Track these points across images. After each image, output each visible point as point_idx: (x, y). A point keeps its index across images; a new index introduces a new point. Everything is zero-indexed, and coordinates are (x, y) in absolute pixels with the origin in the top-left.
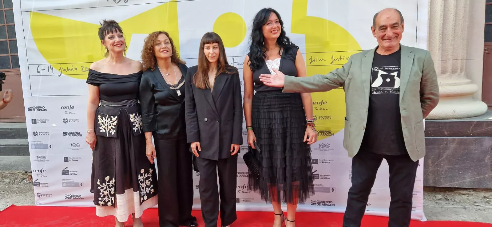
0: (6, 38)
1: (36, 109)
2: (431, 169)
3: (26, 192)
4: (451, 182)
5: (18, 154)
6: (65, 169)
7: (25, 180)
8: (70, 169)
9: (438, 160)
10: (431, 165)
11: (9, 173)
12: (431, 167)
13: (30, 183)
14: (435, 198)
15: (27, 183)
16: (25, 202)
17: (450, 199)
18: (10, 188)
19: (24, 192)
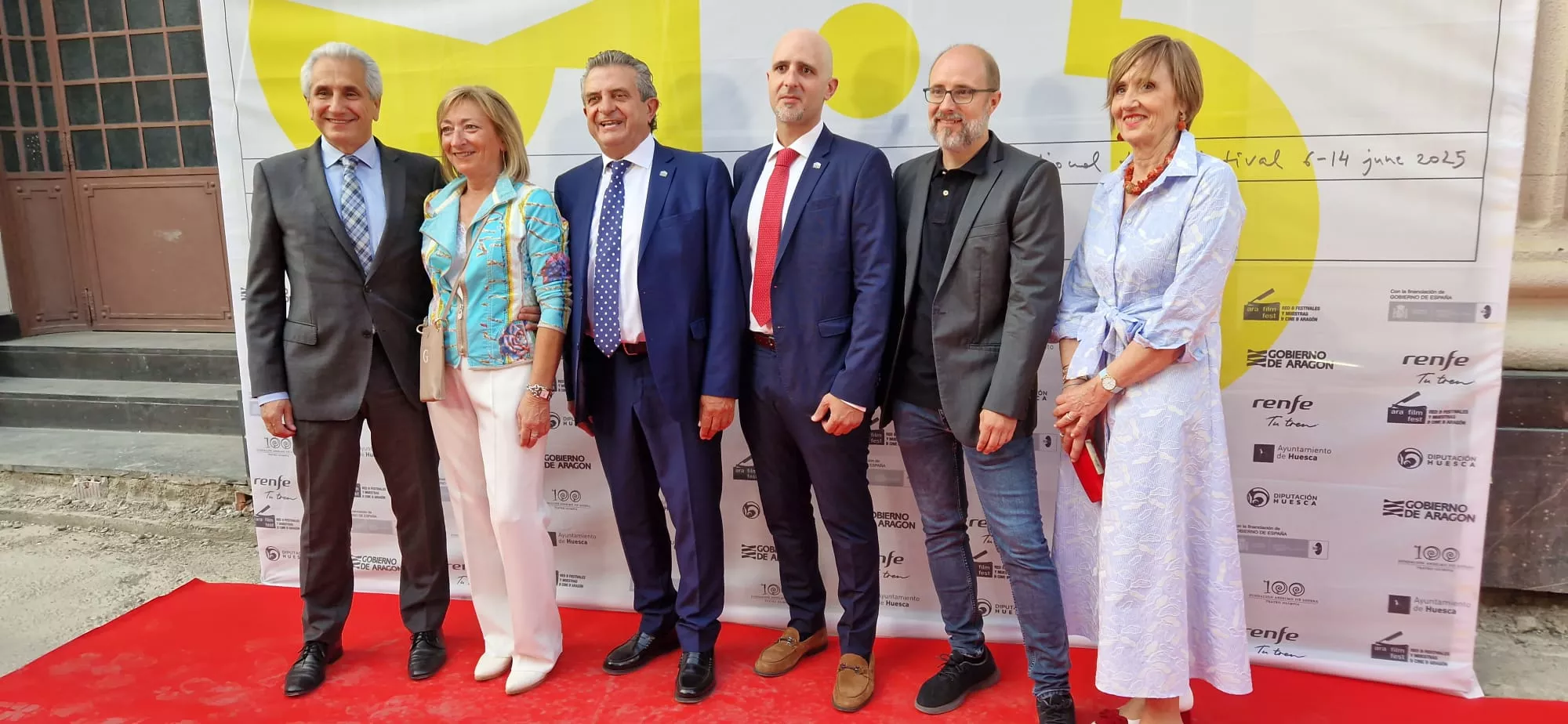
0: (166, 72)
2: (1506, 532)
3: (232, 543)
5: (205, 427)
7: (228, 506)
9: (1533, 505)
10: (1508, 518)
11: (181, 484)
12: (1509, 523)
13: (242, 515)
14: (1513, 625)
15: (234, 517)
16: (232, 573)
17: (1565, 631)
18: (186, 528)
19: (227, 543)
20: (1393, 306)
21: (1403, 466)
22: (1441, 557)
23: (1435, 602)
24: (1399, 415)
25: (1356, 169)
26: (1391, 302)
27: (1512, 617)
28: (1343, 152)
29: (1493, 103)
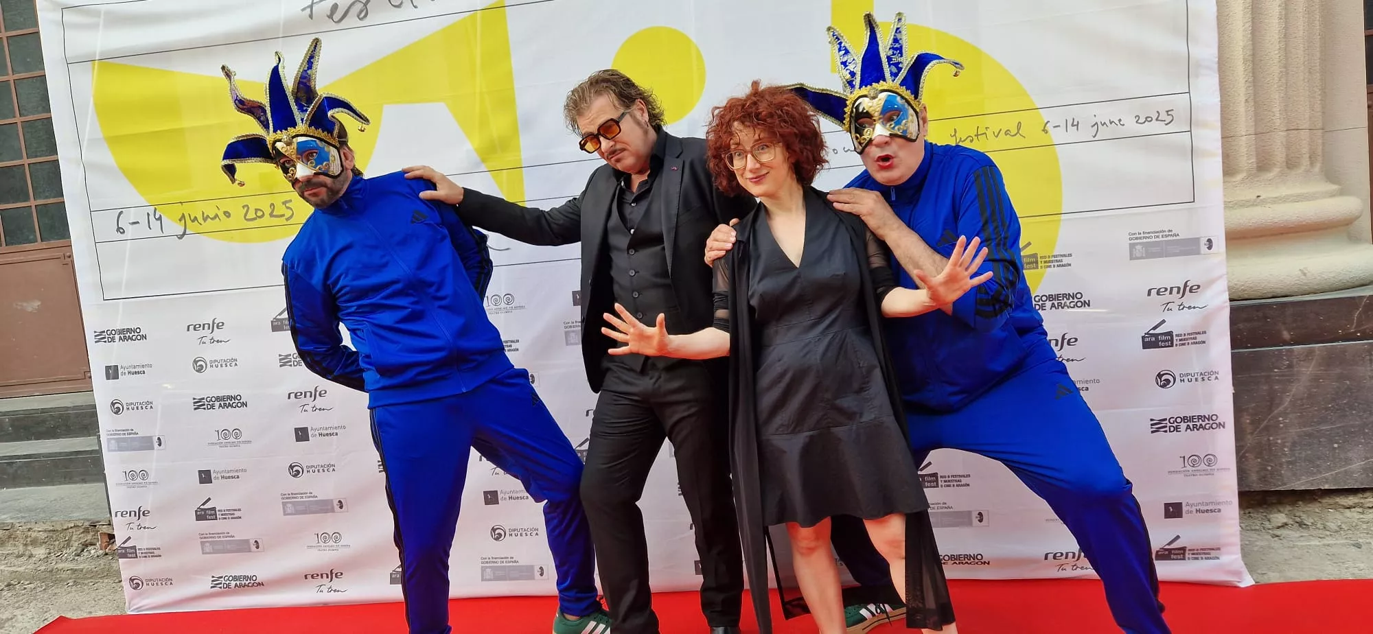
0: (21, 158)
1: (117, 337)
2: (1250, 440)
3: (97, 581)
4: (1313, 474)
5: (68, 478)
6: (203, 504)
7: (92, 547)
8: (217, 503)
9: (1269, 414)
10: (1250, 427)
11: (45, 531)
12: (1252, 433)
13: (106, 554)
14: (1267, 523)
15: (98, 556)
16: (97, 608)
17: (1312, 523)
18: (51, 571)
19: (92, 582)
20: (1132, 246)
21: (1161, 386)
22: (1203, 463)
23: (1202, 504)
24: (1152, 341)
25: (1086, 133)
26: (1130, 244)
27: (1266, 516)
28: (1074, 120)
29: (1190, 68)
